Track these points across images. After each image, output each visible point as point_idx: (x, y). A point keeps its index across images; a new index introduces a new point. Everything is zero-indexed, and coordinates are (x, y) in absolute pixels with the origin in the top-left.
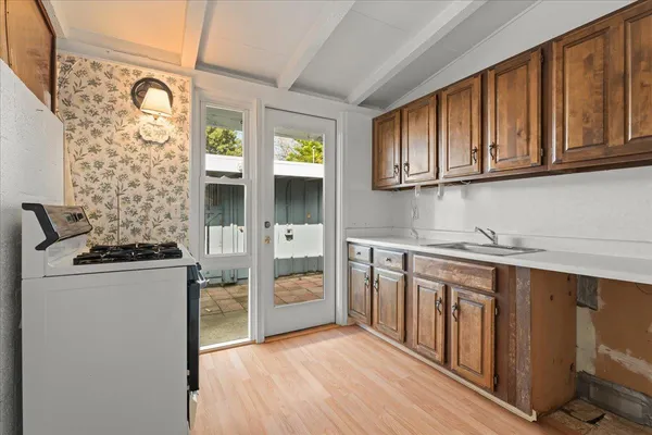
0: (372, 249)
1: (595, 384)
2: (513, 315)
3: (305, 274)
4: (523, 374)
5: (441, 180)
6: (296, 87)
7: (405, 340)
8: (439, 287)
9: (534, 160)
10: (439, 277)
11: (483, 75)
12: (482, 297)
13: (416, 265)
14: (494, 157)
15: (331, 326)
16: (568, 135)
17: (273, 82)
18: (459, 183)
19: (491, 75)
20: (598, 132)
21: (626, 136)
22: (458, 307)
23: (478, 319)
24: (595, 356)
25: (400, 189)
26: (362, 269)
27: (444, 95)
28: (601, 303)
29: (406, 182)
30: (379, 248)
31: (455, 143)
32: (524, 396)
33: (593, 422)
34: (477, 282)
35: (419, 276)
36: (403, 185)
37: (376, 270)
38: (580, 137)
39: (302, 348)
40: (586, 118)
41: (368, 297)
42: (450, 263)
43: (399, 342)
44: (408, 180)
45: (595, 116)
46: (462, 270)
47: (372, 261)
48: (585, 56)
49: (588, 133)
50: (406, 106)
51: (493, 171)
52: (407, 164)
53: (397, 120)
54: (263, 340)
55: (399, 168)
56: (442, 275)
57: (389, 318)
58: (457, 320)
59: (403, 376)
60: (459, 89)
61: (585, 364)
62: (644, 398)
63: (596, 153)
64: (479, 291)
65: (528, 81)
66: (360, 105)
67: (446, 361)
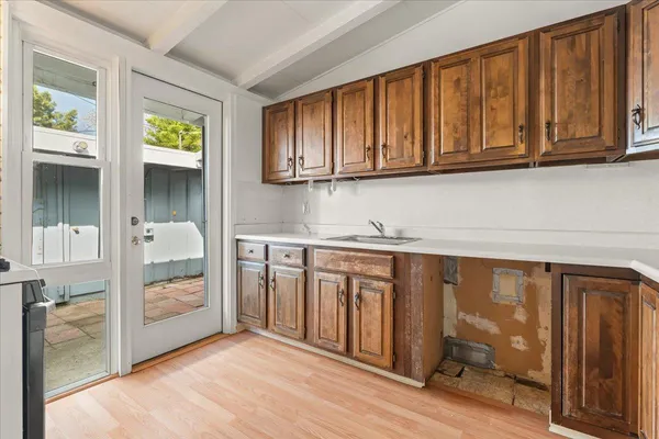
0: (267, 246)
1: (456, 345)
2: (407, 297)
3: (170, 280)
4: (417, 348)
5: (337, 175)
6: (175, 53)
7: (305, 337)
8: (341, 279)
9: (418, 161)
10: (341, 269)
11: (375, 79)
12: (382, 284)
13: (317, 259)
14: (385, 156)
15: (217, 337)
16: (444, 142)
17: (143, 41)
18: (352, 179)
19: (382, 81)
20: (464, 141)
21: (482, 147)
22: (359, 296)
23: (378, 305)
24: (456, 322)
25: (294, 183)
26: (254, 268)
27: (340, 93)
28: (460, 279)
29: (300, 176)
30: (275, 244)
31: (350, 140)
32: (418, 368)
33: (459, 375)
34: (378, 270)
35: (321, 270)
36: (298, 179)
37: (271, 267)
38: (452, 144)
39: (186, 369)
40: (455, 129)
41: (263, 297)
42: (350, 255)
43: (300, 340)
44: (302, 174)
45: (462, 128)
46: (363, 260)
47: (267, 259)
48: (455, 78)
49: (457, 142)
50: (301, 98)
51: (383, 169)
52: (302, 158)
53: (291, 112)
54: (130, 369)
55: (293, 161)
56: (344, 267)
57: (288, 318)
58: (359, 308)
59: (308, 374)
60: (355, 89)
61: (449, 331)
62: (487, 348)
63: (462, 158)
64: (378, 278)
65: (413, 92)
66: (249, 90)
67: (348, 350)
